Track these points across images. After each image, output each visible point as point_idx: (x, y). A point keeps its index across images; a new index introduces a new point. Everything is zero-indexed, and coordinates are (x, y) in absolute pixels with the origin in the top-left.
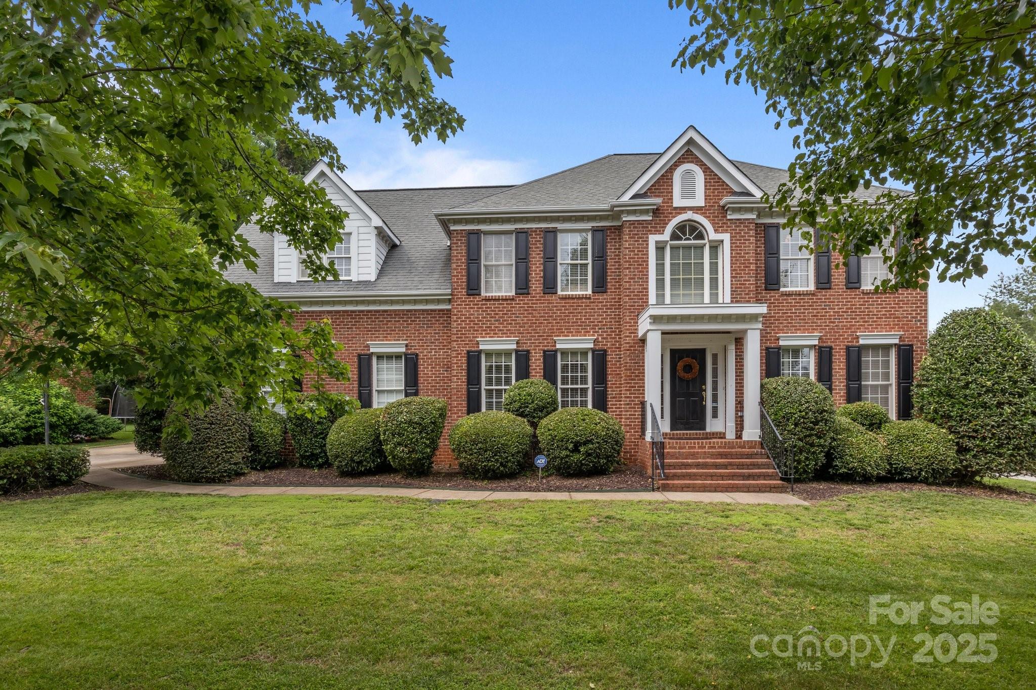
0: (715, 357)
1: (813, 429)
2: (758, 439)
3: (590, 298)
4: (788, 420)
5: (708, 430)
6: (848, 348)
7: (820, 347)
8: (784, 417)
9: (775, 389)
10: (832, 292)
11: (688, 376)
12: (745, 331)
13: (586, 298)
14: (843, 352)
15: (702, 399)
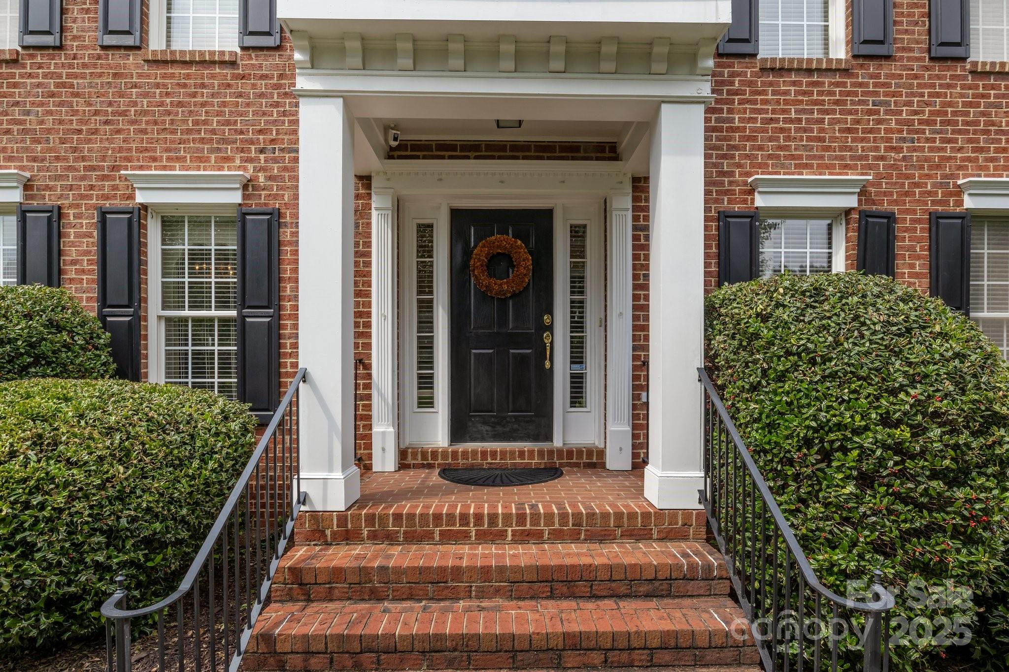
0: (578, 233)
1: (942, 504)
2: (693, 503)
3: (233, 64)
4: (826, 456)
5: (557, 442)
6: (935, 219)
7: (865, 215)
8: (808, 443)
9: (764, 318)
10: (893, 68)
11: (504, 286)
12: (654, 107)
13: (222, 63)
14: (921, 231)
15: (543, 353)
